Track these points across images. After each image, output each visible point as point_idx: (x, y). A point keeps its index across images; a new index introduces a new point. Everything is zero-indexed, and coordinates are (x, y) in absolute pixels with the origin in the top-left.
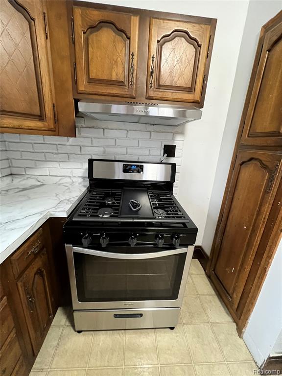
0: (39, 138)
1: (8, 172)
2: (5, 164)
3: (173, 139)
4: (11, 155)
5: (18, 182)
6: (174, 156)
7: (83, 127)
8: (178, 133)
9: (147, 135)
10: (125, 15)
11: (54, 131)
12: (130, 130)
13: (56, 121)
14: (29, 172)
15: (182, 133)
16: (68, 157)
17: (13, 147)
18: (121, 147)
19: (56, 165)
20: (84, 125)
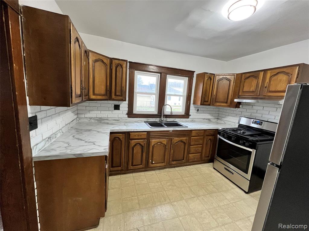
2: (217, 115)
4: (220, 113)
5: (219, 121)
7: (244, 105)
10: (258, 73)
12: (265, 107)
13: (231, 103)
14: (223, 119)
17: (221, 110)
18: (259, 113)
20: (245, 104)
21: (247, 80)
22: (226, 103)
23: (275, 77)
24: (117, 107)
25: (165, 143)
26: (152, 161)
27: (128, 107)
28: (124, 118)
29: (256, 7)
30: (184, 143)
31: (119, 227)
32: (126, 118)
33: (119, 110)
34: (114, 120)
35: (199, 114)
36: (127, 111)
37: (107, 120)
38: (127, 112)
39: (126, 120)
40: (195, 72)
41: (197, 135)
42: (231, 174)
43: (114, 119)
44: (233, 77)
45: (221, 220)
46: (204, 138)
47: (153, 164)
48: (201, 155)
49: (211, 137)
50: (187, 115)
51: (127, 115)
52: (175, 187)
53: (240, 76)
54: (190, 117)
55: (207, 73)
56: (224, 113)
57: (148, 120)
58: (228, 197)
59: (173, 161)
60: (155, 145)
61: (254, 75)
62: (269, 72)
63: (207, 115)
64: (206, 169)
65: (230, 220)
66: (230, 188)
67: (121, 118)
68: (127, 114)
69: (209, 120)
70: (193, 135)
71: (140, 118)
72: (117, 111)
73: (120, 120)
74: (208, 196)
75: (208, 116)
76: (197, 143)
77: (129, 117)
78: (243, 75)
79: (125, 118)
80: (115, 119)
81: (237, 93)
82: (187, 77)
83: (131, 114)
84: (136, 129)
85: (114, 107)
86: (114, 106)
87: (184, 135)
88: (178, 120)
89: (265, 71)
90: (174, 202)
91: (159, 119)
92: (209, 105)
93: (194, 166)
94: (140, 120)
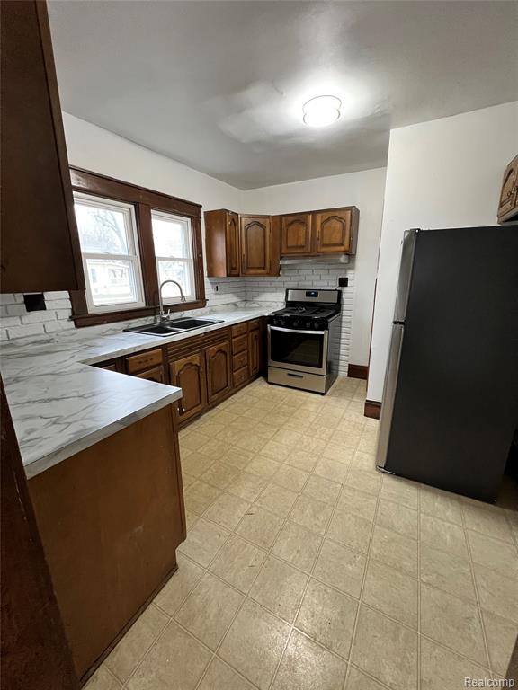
0: (262, 278)
1: (244, 299)
2: (243, 294)
3: (346, 273)
4: (249, 289)
5: (248, 305)
6: (346, 286)
8: (349, 268)
9: (326, 272)
10: (304, 215)
11: (269, 274)
12: (315, 269)
13: (271, 268)
14: (255, 299)
15: (353, 268)
16: (276, 289)
18: (309, 281)
19: (268, 294)
21: (291, 228)
22: (264, 268)
23: (328, 224)
24: (35, 304)
25: (196, 362)
26: (181, 409)
27: (71, 299)
28: (65, 330)
29: (340, 110)
30: (225, 353)
31: (218, 537)
32: (72, 329)
33: (45, 309)
34: (34, 343)
35: (218, 297)
36: (70, 311)
37: (11, 345)
38: (69, 313)
39: (73, 334)
40: (201, 206)
41: (239, 333)
42: (299, 379)
43: (33, 339)
44: (268, 221)
45: (324, 435)
46: (248, 336)
47: (181, 413)
48: (248, 369)
49: (256, 333)
50: (201, 301)
51: (73, 322)
52: (243, 433)
53: (278, 220)
54: (208, 303)
55: (228, 211)
56: (254, 289)
57: (130, 324)
58: (311, 409)
59: (213, 394)
60: (181, 372)
61: (300, 218)
62: (319, 215)
63: (231, 295)
64: (259, 388)
65: (331, 430)
66: (304, 398)
67: (57, 332)
68: (71, 318)
69: (234, 304)
70: (235, 335)
71: (108, 323)
72: (36, 315)
73: (56, 340)
74: (291, 419)
75: (231, 298)
76: (241, 348)
77: (78, 326)
78: (284, 219)
79: (68, 330)
80: (39, 338)
81: (278, 250)
82: (187, 216)
83: (82, 316)
84: (140, 346)
85: (25, 302)
86: (23, 300)
87: (221, 340)
88: (189, 314)
89: (314, 213)
90: (260, 450)
91: (152, 318)
92: (238, 275)
93: (240, 391)
94: (111, 329)
